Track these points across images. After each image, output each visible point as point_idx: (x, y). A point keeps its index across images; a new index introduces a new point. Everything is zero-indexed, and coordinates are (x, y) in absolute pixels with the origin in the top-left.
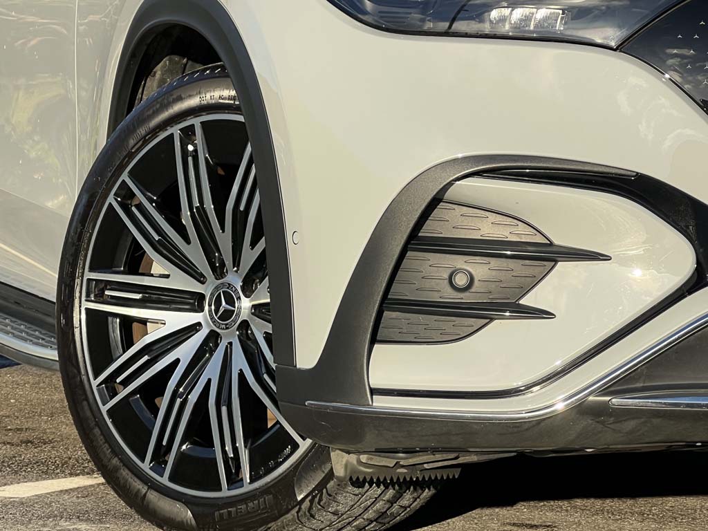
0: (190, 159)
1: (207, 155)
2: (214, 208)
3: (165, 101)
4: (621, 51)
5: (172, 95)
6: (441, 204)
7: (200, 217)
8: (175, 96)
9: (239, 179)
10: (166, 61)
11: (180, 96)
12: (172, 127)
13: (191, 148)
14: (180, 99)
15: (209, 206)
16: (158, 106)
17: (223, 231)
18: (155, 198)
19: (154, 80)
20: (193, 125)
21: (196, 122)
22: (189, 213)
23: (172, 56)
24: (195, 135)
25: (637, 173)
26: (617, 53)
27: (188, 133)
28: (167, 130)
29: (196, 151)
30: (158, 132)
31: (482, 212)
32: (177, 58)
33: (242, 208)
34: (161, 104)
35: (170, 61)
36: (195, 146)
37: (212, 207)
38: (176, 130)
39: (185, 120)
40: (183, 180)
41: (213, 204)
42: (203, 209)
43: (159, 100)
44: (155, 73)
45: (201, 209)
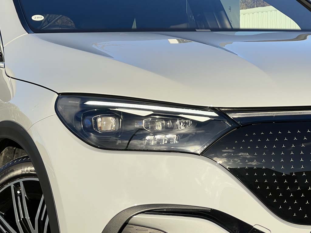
0: (19, 198)
1: (26, 196)
2: (30, 219)
3: (6, 171)
4: (202, 155)
5: (9, 169)
6: (127, 225)
7: (24, 222)
8: (11, 170)
9: (40, 207)
10: (6, 149)
11: (13, 169)
12: (10, 183)
13: (18, 192)
14: (13, 171)
15: (28, 217)
16: (4, 173)
17: (34, 229)
18: (4, 214)
19: (2, 156)
20: (19, 183)
21: (21, 181)
22: (19, 221)
23: (9, 147)
24: (20, 187)
25: (211, 209)
26: (201, 156)
27: (17, 186)
28: (8, 184)
29: (21, 193)
30: (4, 185)
31: (145, 228)
32: (11, 148)
33: (42, 219)
34: (5, 173)
35: (8, 149)
36: (20, 191)
37: (29, 218)
38: (12, 184)
39: (16, 180)
40: (16, 207)
41: (29, 217)
42: (25, 219)
43: (4, 171)
44: (2, 154)
45: (24, 219)
